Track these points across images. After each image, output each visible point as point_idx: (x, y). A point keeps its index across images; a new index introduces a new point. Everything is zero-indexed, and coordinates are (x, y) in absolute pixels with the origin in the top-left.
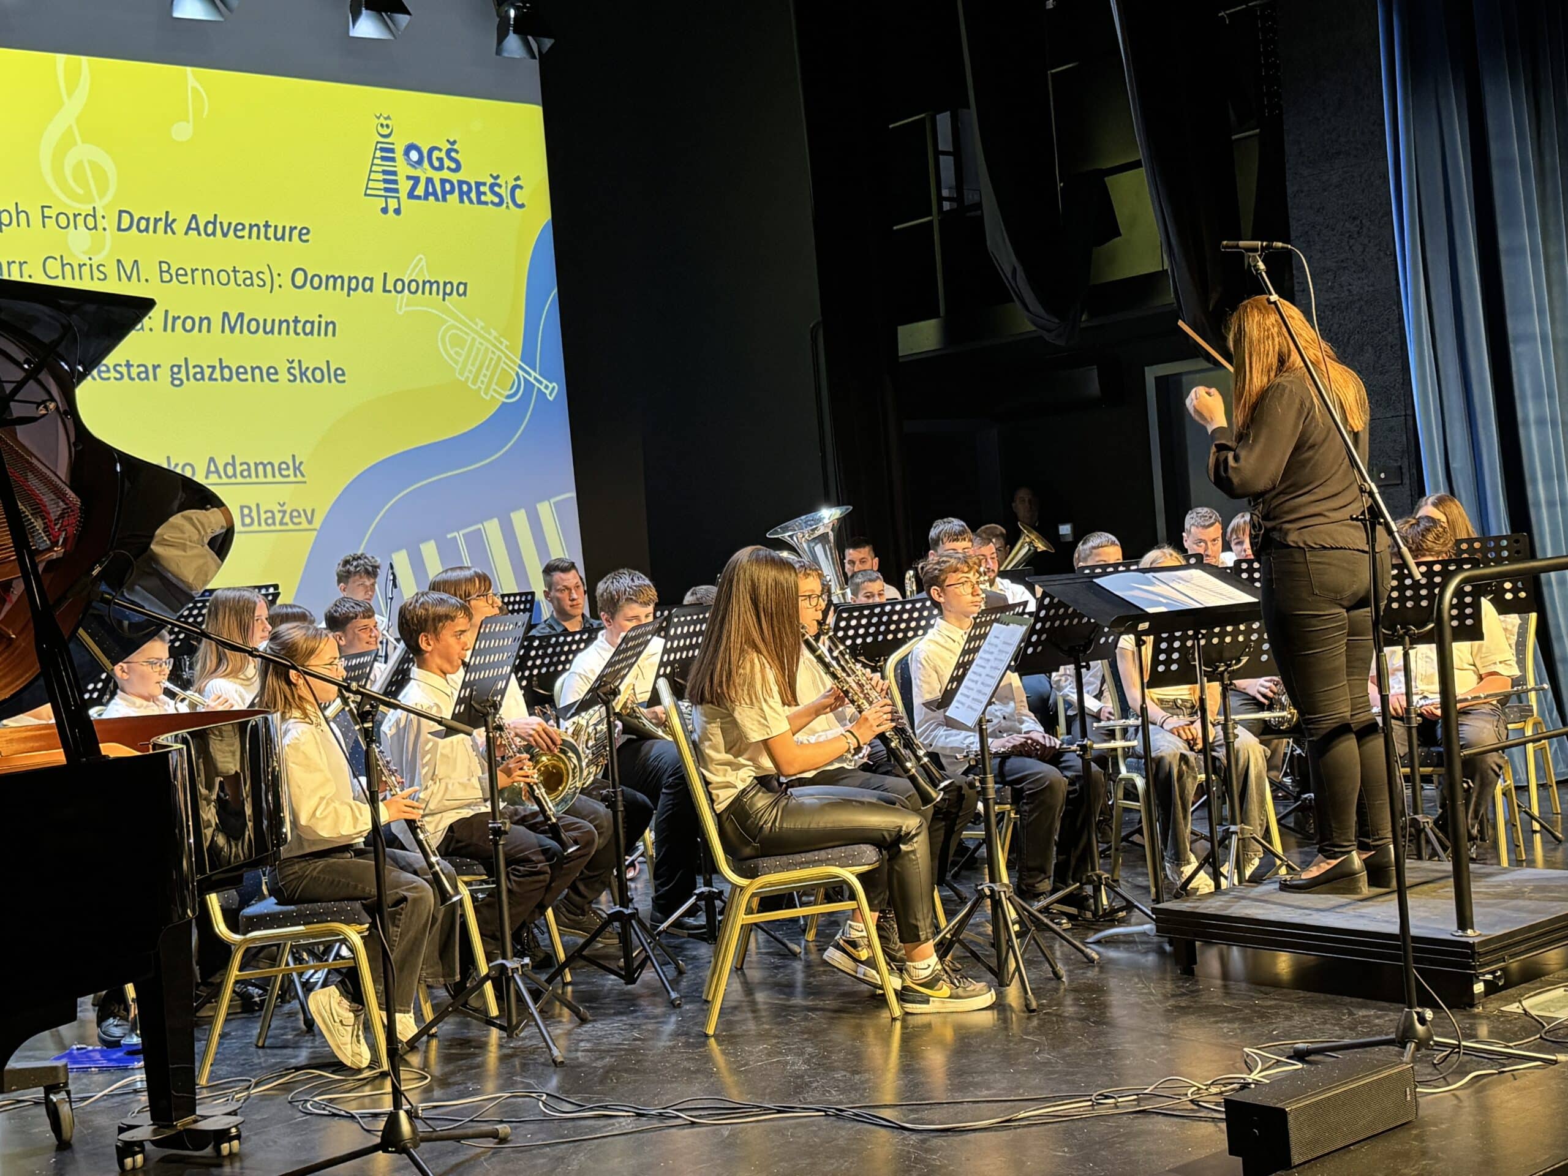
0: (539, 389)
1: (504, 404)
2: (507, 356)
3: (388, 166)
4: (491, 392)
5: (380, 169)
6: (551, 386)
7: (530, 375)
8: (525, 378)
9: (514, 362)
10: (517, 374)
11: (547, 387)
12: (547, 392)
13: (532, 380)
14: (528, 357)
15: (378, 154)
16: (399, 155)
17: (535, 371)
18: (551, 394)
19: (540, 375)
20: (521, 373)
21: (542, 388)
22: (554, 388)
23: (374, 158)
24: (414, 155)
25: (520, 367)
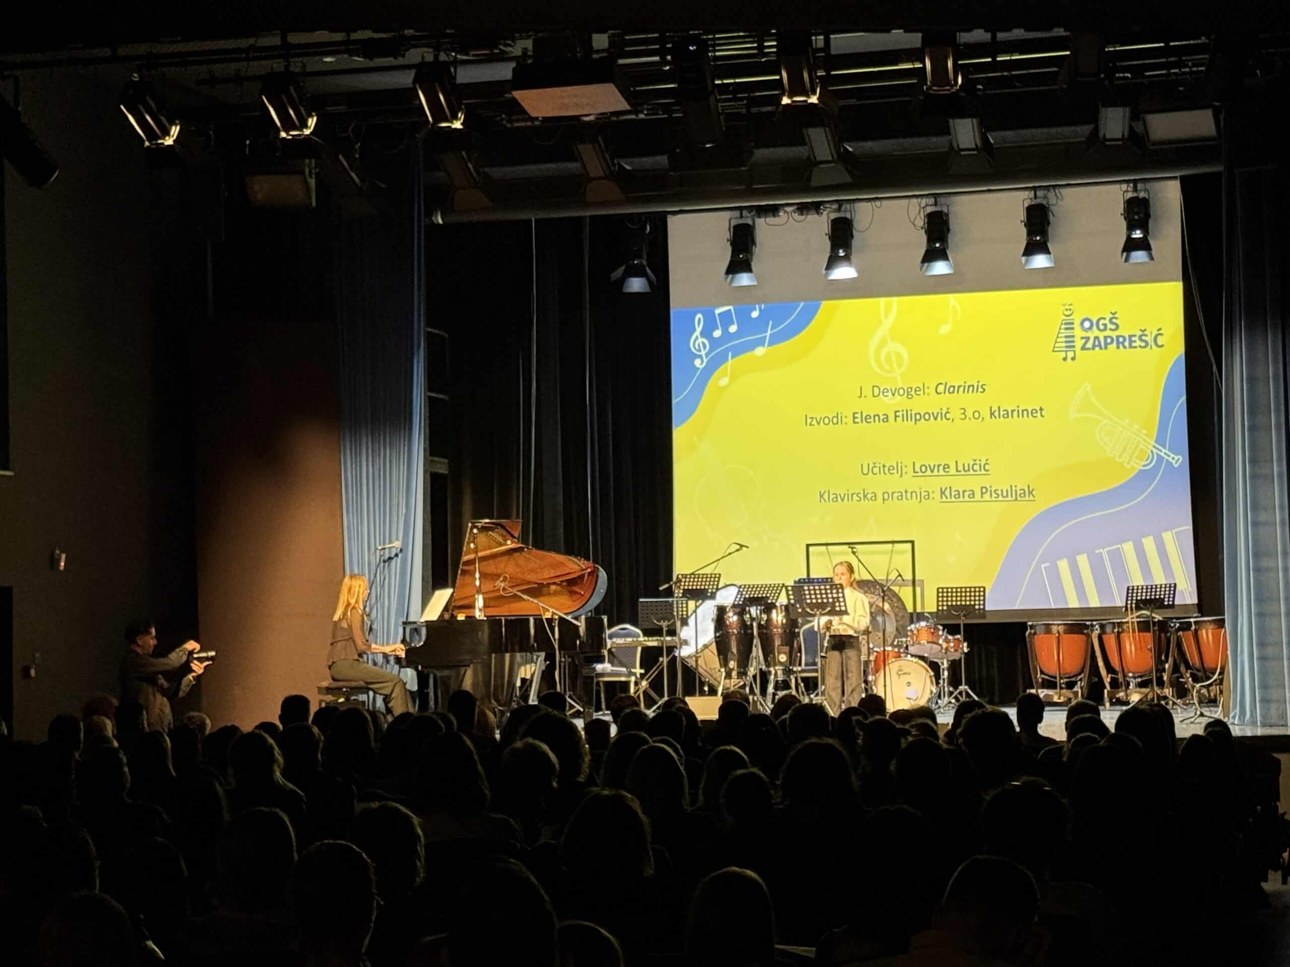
0: (1167, 461)
1: (1141, 471)
2: (1144, 440)
3: (1069, 333)
4: (1132, 463)
5: (1063, 335)
6: (1176, 458)
7: (1161, 451)
8: (1157, 453)
9: (1150, 444)
10: (1152, 452)
11: (1173, 458)
12: (1174, 462)
13: (1162, 454)
14: (1160, 440)
15: (1063, 326)
16: (1077, 325)
17: (1165, 448)
18: (1176, 463)
19: (1169, 450)
20: (1155, 451)
21: (1170, 459)
22: (1179, 459)
23: (1060, 329)
24: (1087, 324)
25: (1154, 447)
